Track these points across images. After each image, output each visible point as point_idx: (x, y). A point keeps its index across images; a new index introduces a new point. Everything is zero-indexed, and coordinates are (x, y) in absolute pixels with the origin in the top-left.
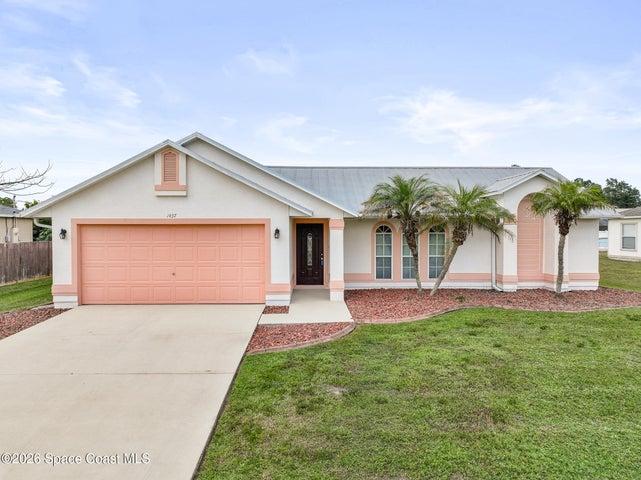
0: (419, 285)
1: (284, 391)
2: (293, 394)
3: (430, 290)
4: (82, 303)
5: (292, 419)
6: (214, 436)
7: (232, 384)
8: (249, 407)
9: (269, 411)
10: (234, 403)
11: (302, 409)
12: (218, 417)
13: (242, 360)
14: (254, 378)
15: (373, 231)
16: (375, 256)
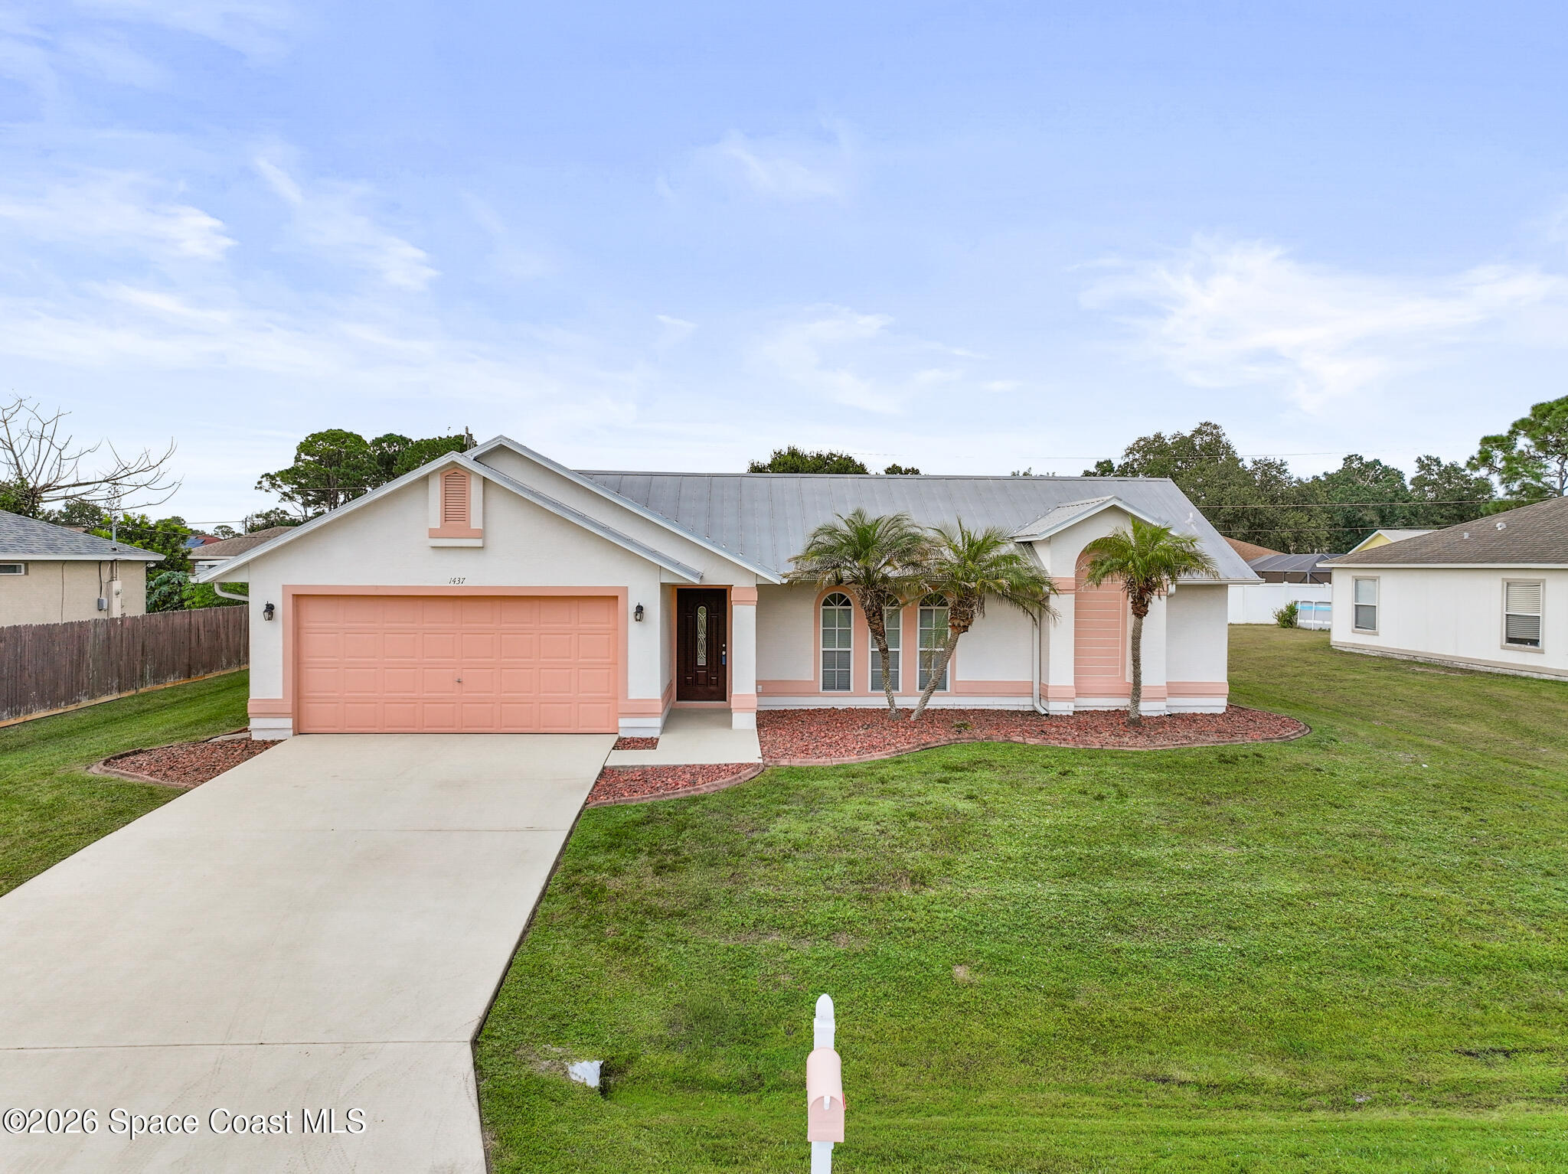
0: (891, 702)
1: (640, 850)
2: (650, 853)
3: (912, 711)
4: (298, 732)
5: (648, 879)
6: (544, 895)
7: (565, 844)
8: (590, 867)
9: (616, 872)
10: (570, 863)
11: (660, 870)
12: (549, 879)
13: (579, 815)
14: (596, 836)
15: (817, 604)
16: (822, 649)
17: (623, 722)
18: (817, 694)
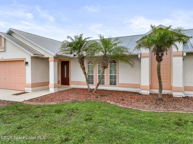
0: (89, 87)
3: (94, 89)
15: (86, 63)
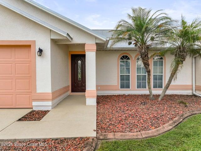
15: (118, 59)
16: (120, 74)
17: (34, 104)
18: (119, 90)
